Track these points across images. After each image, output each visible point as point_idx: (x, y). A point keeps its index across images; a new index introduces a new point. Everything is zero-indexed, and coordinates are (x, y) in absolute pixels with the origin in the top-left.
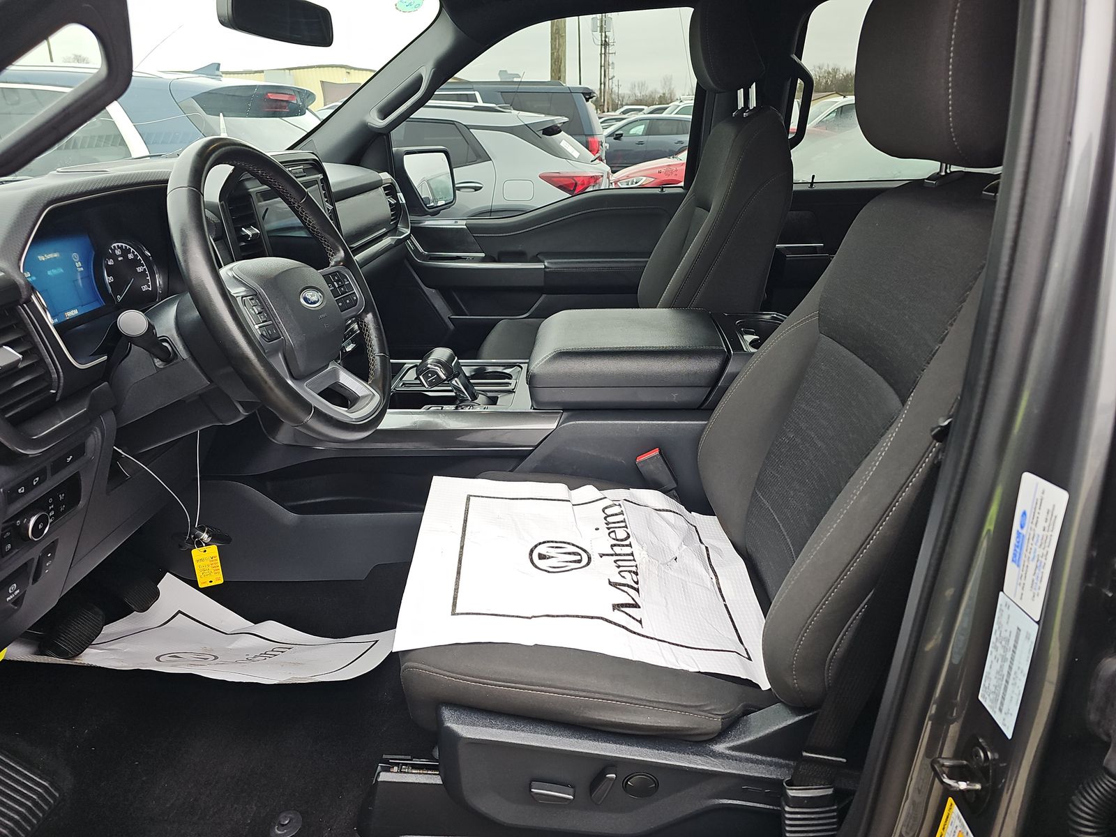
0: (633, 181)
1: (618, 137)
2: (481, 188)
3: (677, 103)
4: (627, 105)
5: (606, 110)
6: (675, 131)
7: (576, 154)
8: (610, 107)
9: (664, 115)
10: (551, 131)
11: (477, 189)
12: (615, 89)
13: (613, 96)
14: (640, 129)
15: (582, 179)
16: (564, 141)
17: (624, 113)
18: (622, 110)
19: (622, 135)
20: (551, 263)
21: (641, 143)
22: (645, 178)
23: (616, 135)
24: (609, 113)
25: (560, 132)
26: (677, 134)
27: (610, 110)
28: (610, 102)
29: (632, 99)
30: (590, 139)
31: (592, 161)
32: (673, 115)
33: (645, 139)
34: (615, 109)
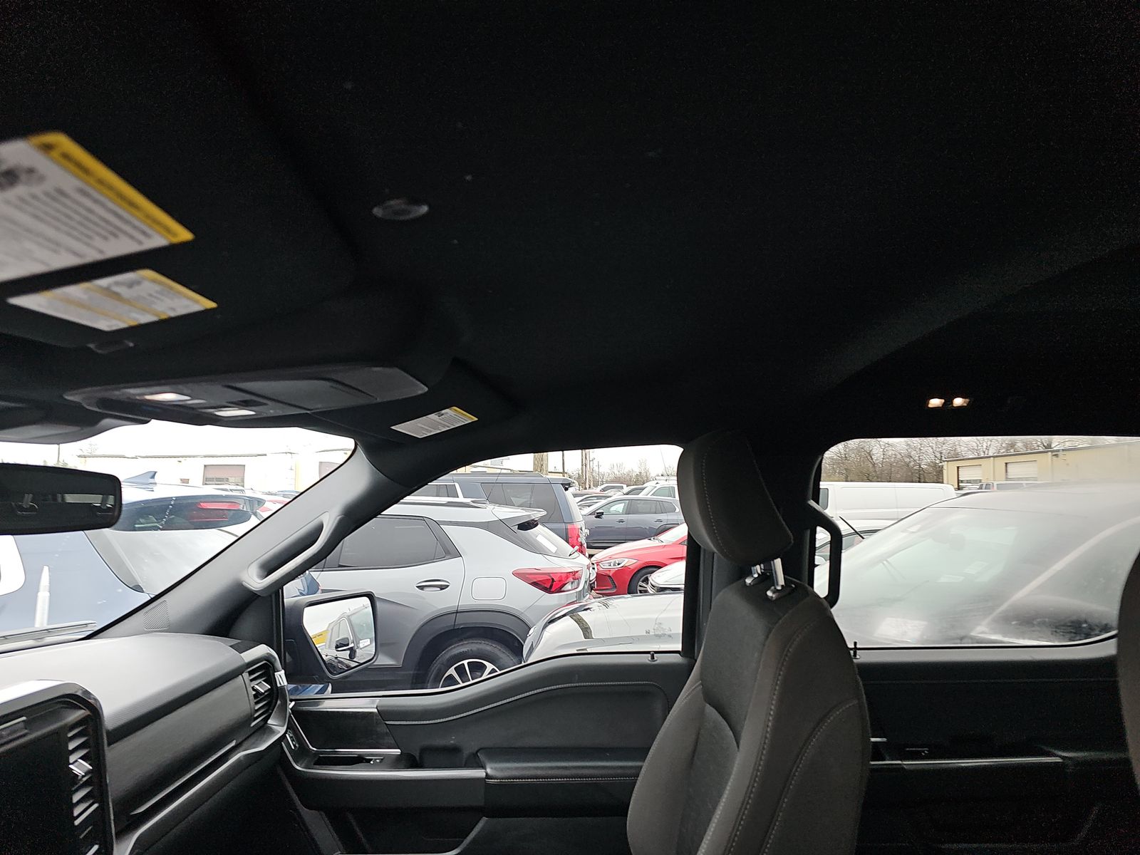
0: (615, 562)
1: (599, 515)
2: (448, 586)
3: (652, 483)
4: (607, 482)
5: (587, 487)
6: (653, 510)
7: (553, 549)
8: (592, 483)
9: (641, 496)
10: (527, 525)
11: (442, 588)
12: (596, 469)
13: (594, 474)
14: (620, 508)
15: (560, 575)
16: (541, 534)
17: (604, 490)
18: (603, 487)
19: (602, 513)
20: (496, 769)
21: (622, 521)
22: (627, 560)
23: (597, 513)
24: (591, 491)
25: (536, 525)
26: (656, 513)
27: (592, 486)
28: (592, 479)
29: (612, 476)
30: (569, 526)
31: (570, 555)
32: (649, 496)
33: (624, 517)
34: (596, 485)
